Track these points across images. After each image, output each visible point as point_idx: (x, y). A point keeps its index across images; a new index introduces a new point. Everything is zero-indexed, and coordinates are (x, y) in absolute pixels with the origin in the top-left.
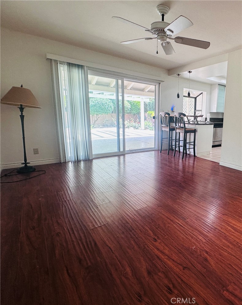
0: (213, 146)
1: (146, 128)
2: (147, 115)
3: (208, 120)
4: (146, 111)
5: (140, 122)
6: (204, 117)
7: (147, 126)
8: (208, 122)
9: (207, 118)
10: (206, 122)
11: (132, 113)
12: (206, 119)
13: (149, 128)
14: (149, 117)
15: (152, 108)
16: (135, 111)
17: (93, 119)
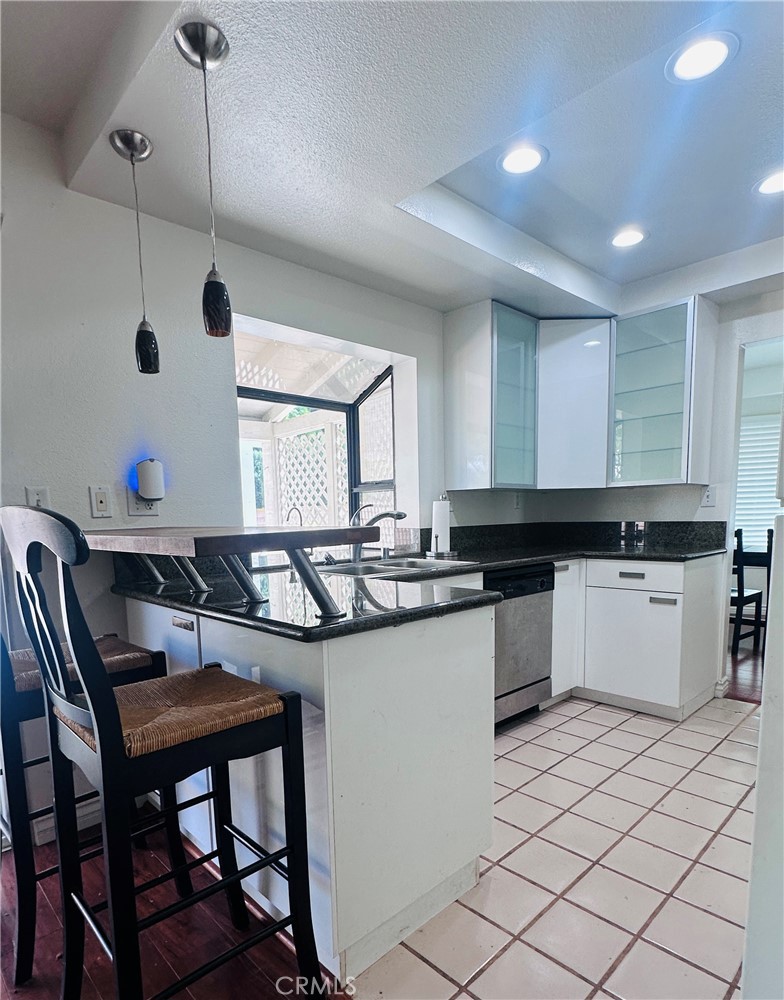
0: (502, 727)
3: (442, 542)
6: (413, 523)
8: (439, 556)
9: (429, 531)
10: (430, 558)
12: (426, 535)
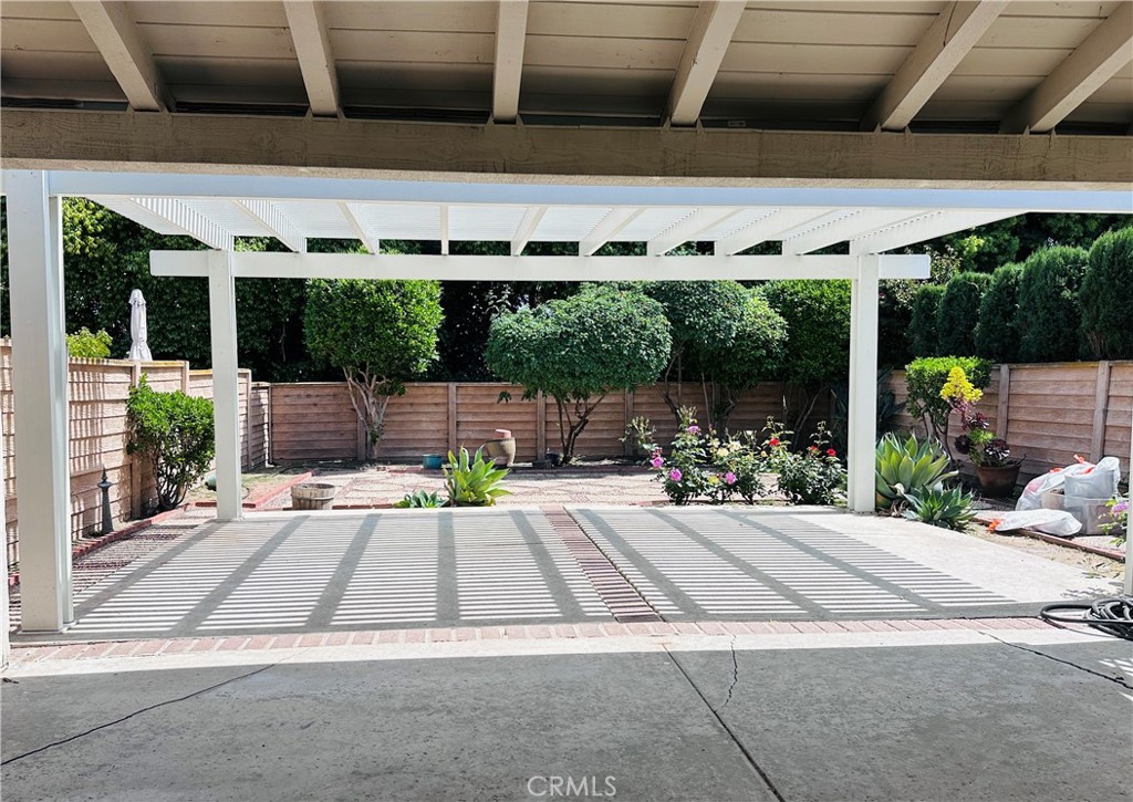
1: (887, 504)
2: (901, 386)
4: (892, 354)
5: (842, 451)
7: (899, 487)
11: (796, 373)
13: (922, 506)
14: (921, 403)
15: (950, 332)
16: (814, 358)
17: (565, 418)
